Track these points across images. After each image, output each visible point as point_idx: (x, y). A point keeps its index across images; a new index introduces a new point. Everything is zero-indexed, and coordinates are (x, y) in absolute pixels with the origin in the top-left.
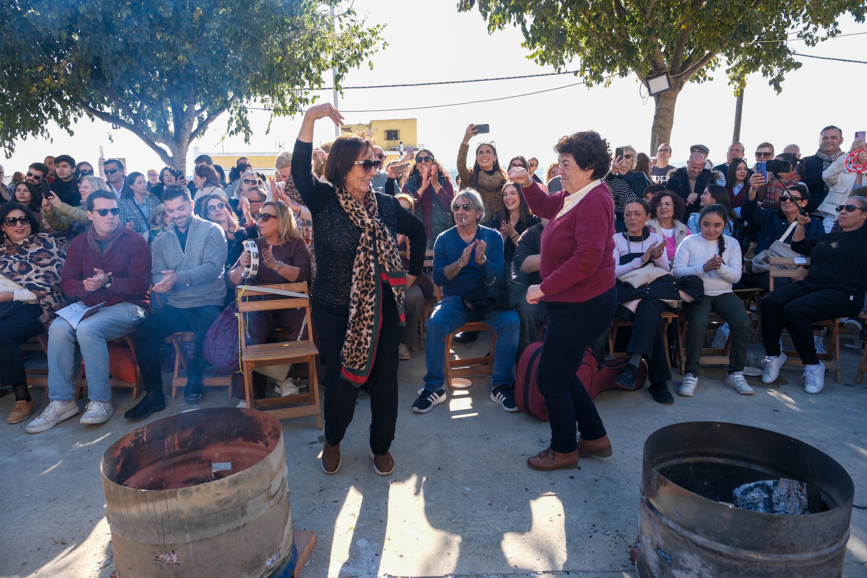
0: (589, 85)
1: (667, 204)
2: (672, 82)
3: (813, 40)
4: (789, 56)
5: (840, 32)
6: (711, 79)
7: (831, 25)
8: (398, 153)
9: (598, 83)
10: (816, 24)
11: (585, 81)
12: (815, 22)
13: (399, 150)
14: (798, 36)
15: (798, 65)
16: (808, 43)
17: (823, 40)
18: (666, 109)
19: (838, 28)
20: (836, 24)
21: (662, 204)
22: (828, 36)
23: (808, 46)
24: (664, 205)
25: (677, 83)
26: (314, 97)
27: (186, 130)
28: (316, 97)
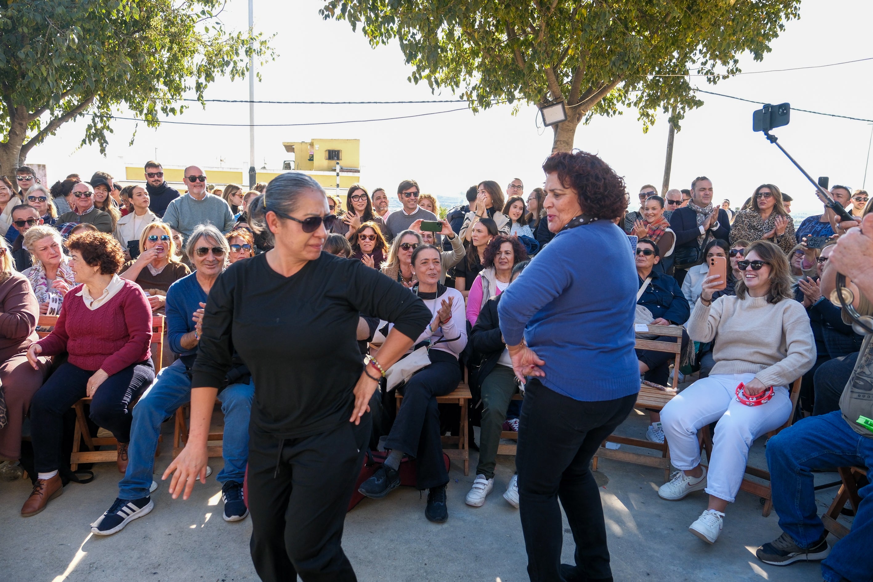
0: (475, 110)
1: (507, 253)
2: (569, 112)
3: (714, 77)
4: (691, 93)
5: (740, 71)
6: (620, 113)
7: (731, 62)
8: (334, 174)
9: (485, 109)
10: (715, 60)
11: (471, 106)
12: (714, 57)
13: (335, 170)
14: (699, 72)
15: (699, 103)
16: (709, 80)
17: (725, 77)
18: (564, 142)
19: (738, 65)
20: (736, 62)
21: (501, 253)
22: (729, 73)
23: (710, 83)
24: (503, 253)
25: (575, 115)
26: (182, 107)
27: (17, 135)
28: (184, 108)
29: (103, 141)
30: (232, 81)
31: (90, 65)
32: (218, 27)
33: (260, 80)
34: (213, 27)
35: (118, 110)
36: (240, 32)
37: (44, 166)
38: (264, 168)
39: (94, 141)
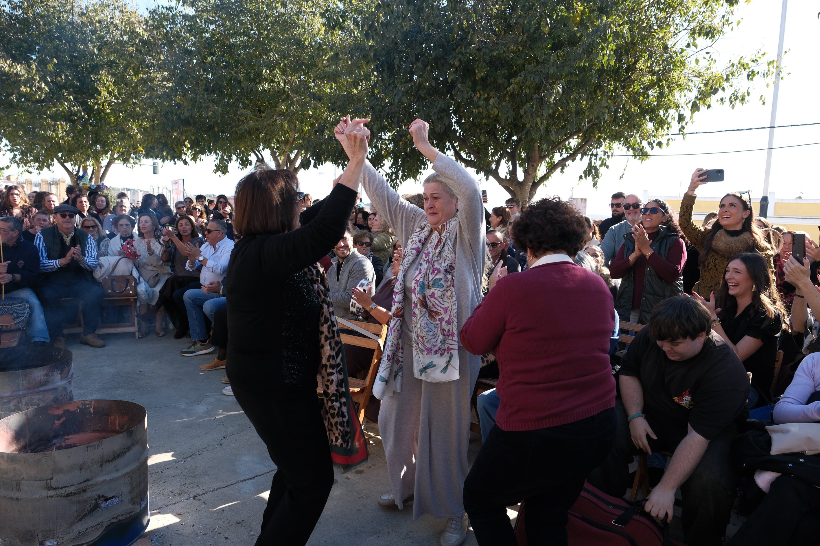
27: (529, 174)
28: (671, 140)
29: (596, 176)
30: (733, 108)
31: (573, 111)
32: (707, 56)
33: (764, 103)
34: (704, 58)
35: (618, 148)
36: (742, 57)
37: (585, 200)
38: (800, 198)
39: (589, 176)
